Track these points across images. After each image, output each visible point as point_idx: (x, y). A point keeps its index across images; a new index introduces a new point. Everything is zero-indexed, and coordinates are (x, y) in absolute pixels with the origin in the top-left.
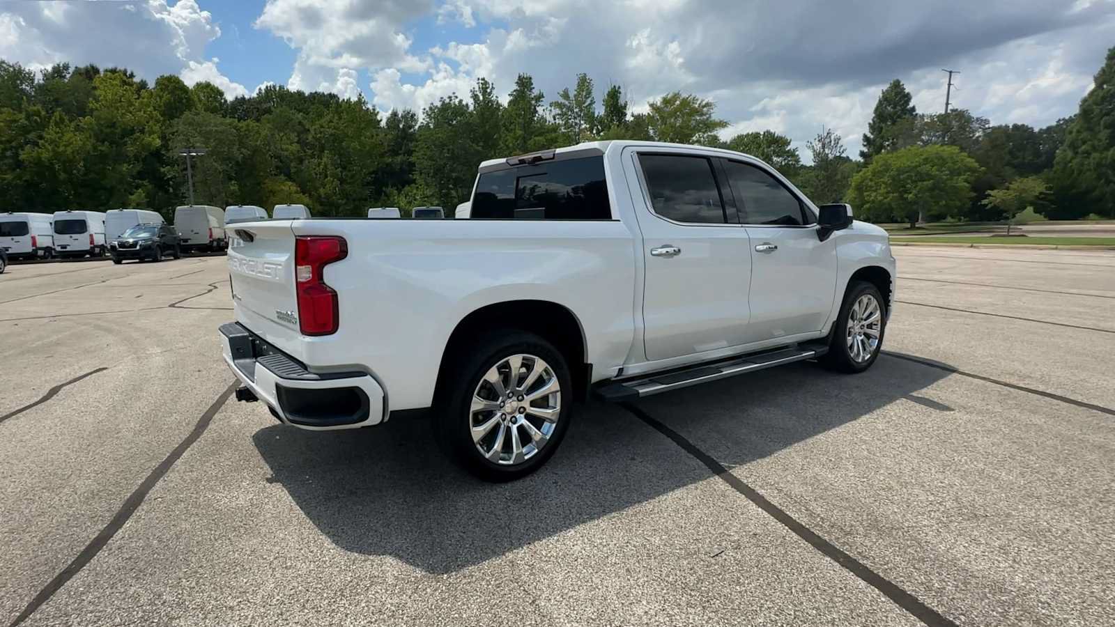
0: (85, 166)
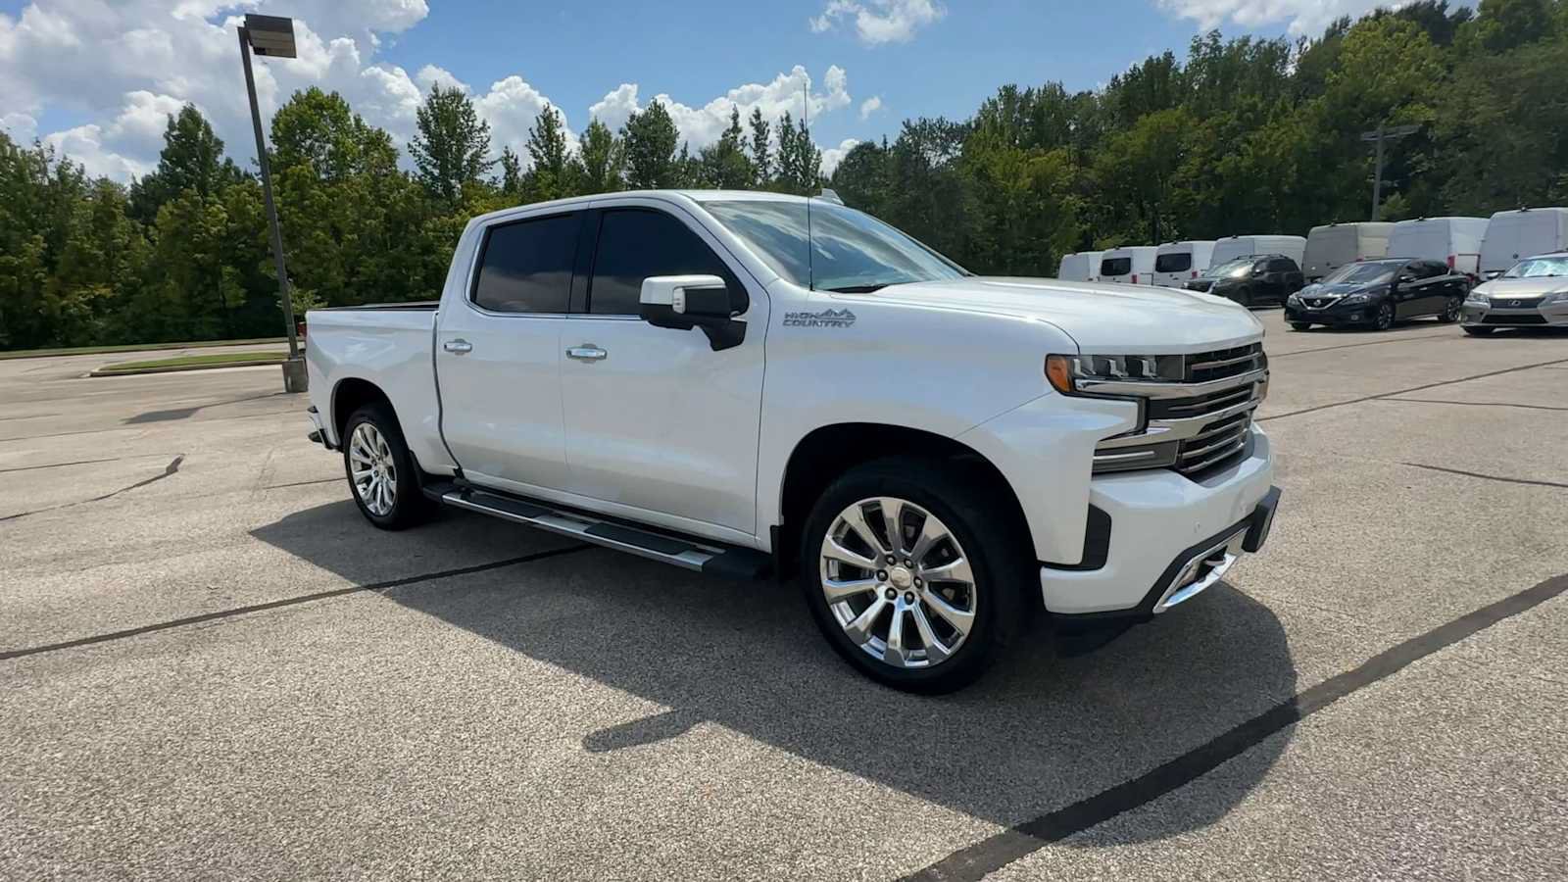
0: (1298, 171)
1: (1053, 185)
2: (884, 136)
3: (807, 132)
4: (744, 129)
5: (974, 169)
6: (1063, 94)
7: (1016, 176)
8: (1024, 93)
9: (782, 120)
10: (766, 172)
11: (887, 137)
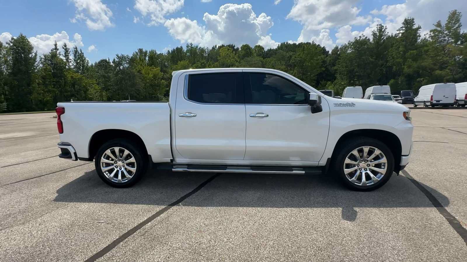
1: (158, 77)
2: (109, 58)
3: (83, 54)
4: (59, 49)
5: (137, 71)
6: (156, 53)
7: (148, 74)
8: (145, 51)
9: (74, 48)
10: (69, 65)
11: (110, 59)
